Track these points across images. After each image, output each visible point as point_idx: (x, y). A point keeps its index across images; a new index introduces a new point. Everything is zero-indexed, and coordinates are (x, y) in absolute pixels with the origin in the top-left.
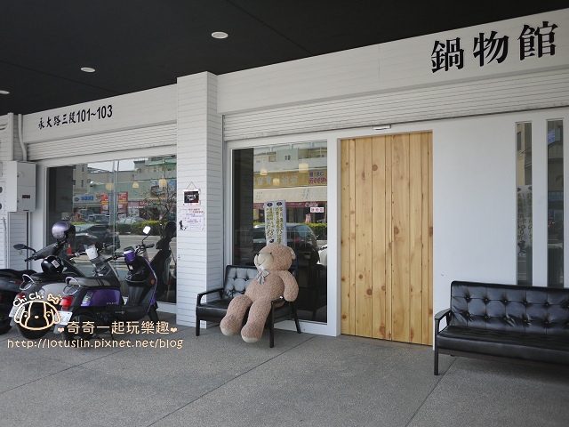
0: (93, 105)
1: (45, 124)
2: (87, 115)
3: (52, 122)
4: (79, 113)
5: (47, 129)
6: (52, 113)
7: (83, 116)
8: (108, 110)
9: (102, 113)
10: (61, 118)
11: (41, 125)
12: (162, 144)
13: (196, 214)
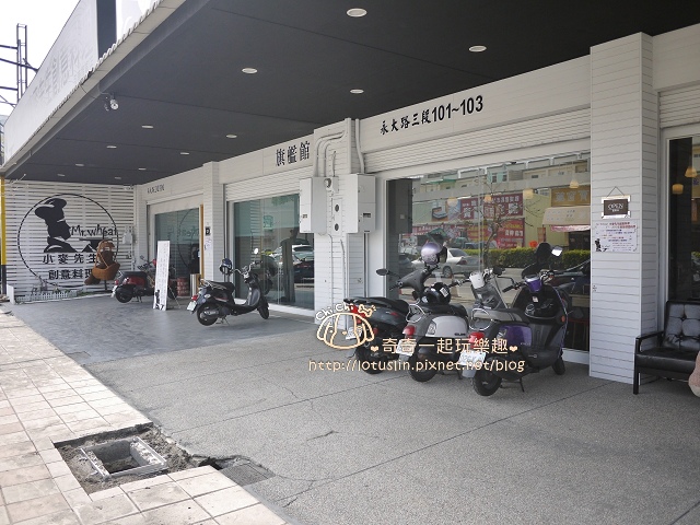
0: (455, 99)
1: (389, 128)
2: (447, 112)
3: (398, 125)
4: (435, 110)
5: (392, 134)
6: (398, 114)
7: (440, 113)
8: (476, 103)
9: (467, 107)
10: (411, 119)
11: (384, 130)
12: (556, 140)
13: (624, 230)
